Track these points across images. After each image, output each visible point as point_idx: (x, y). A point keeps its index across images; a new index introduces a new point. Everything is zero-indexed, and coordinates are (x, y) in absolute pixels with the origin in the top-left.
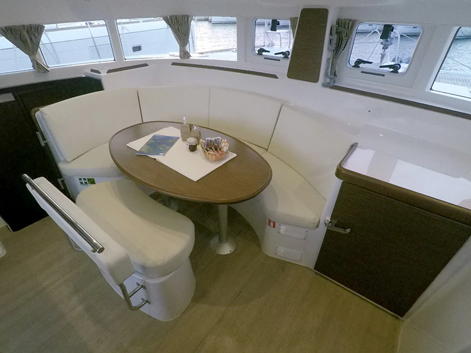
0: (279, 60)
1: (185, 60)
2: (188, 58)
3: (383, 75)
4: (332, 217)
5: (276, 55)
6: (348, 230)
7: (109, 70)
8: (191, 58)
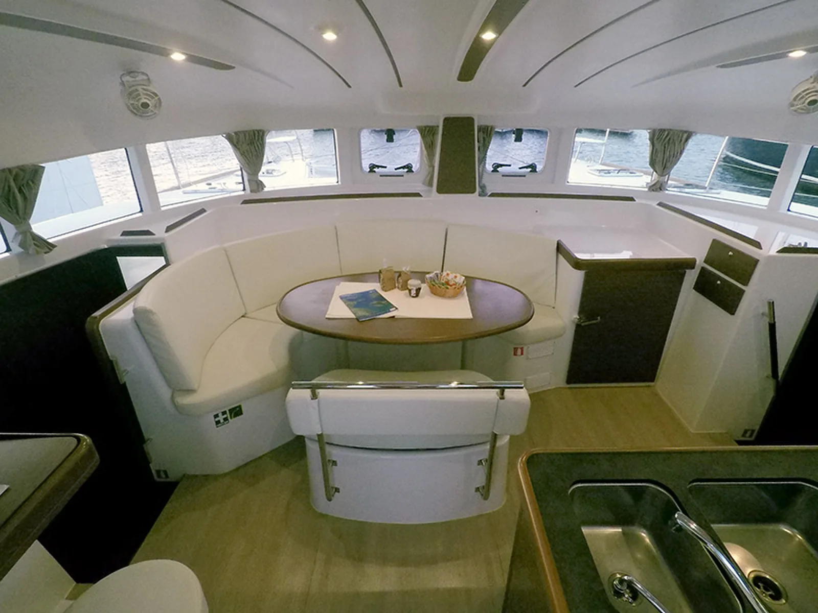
0: (402, 176)
1: (258, 193)
2: (263, 189)
3: (524, 176)
4: (580, 313)
5: (398, 170)
6: (599, 318)
7: (168, 227)
8: (266, 189)
